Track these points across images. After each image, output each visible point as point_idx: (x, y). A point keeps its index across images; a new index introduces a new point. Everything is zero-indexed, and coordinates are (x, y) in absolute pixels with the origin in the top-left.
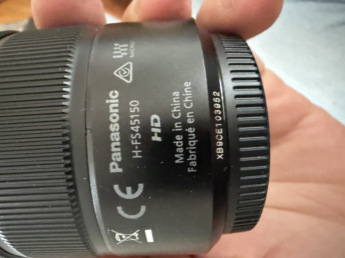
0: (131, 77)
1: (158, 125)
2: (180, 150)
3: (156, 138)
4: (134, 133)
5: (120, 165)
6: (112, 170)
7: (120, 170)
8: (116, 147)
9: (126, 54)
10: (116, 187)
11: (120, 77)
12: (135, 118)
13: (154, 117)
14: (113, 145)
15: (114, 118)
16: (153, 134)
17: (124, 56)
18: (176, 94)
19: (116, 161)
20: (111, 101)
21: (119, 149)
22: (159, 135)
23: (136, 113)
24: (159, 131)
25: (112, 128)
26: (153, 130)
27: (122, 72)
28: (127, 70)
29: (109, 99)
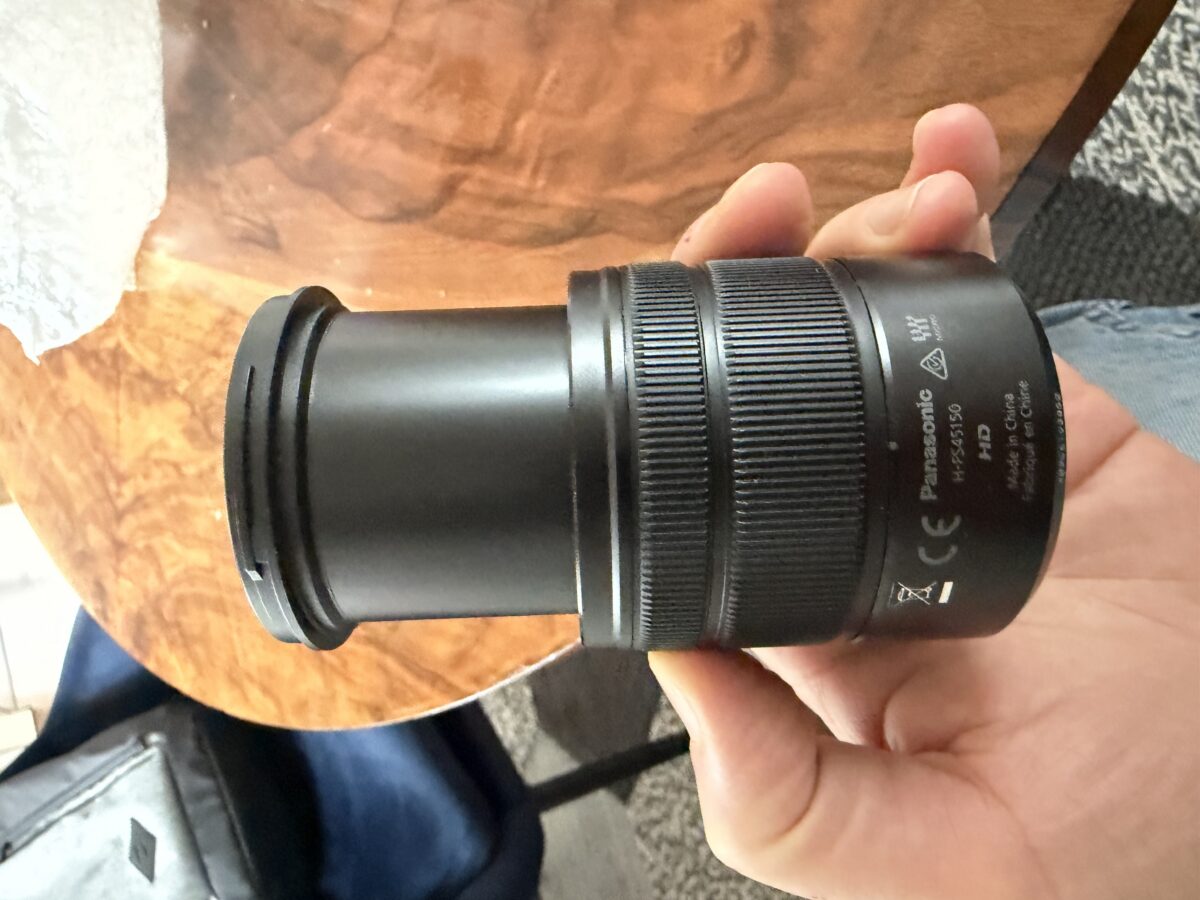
0: (946, 372)
1: (987, 438)
2: (1015, 471)
3: (984, 456)
4: (956, 448)
5: (935, 489)
6: (923, 497)
7: (934, 497)
8: (932, 466)
9: (929, 335)
10: (925, 521)
11: (930, 369)
12: (956, 429)
13: (982, 427)
14: (928, 462)
15: (929, 427)
16: (981, 450)
17: (927, 337)
18: (1010, 397)
19: (930, 485)
20: (923, 404)
21: (935, 469)
22: (988, 451)
23: (958, 421)
24: (989, 446)
25: (927, 442)
26: (982, 445)
27: (931, 363)
28: (937, 361)
29: (920, 401)
